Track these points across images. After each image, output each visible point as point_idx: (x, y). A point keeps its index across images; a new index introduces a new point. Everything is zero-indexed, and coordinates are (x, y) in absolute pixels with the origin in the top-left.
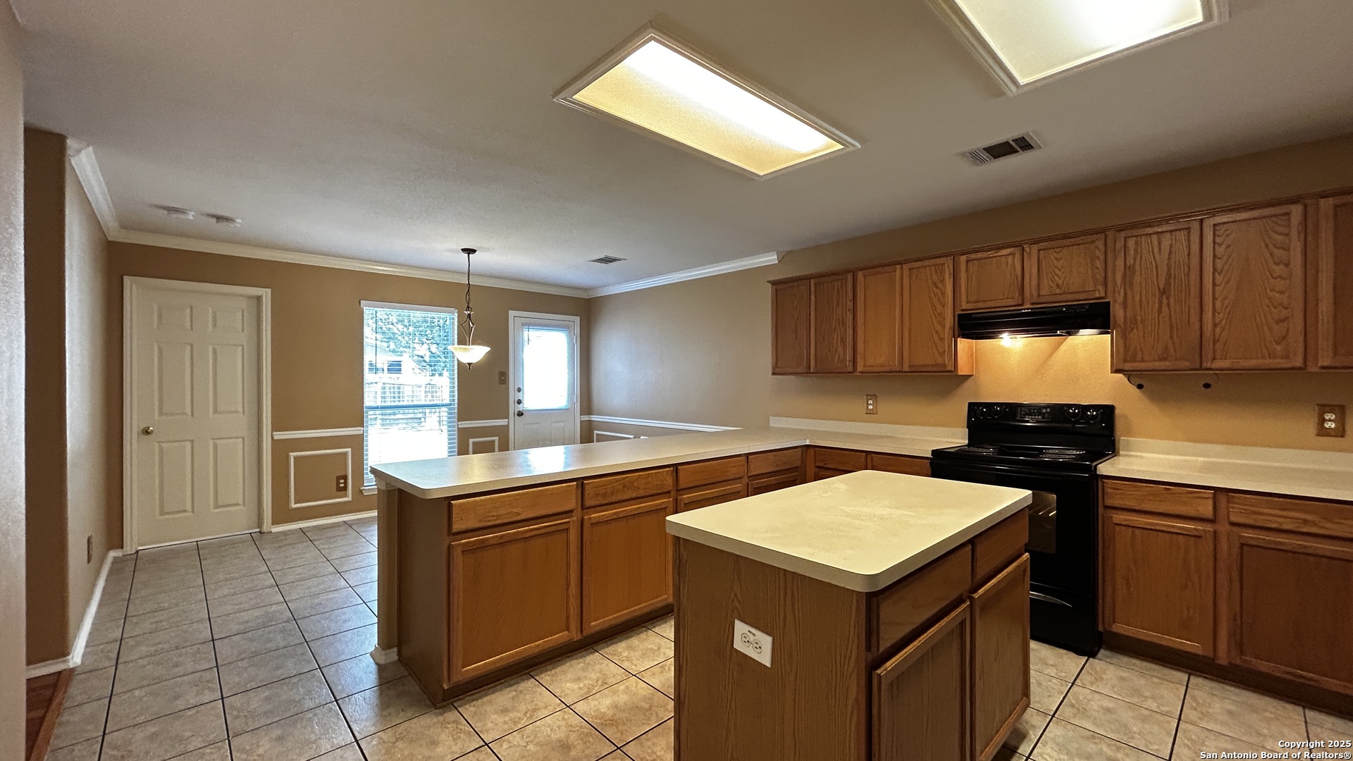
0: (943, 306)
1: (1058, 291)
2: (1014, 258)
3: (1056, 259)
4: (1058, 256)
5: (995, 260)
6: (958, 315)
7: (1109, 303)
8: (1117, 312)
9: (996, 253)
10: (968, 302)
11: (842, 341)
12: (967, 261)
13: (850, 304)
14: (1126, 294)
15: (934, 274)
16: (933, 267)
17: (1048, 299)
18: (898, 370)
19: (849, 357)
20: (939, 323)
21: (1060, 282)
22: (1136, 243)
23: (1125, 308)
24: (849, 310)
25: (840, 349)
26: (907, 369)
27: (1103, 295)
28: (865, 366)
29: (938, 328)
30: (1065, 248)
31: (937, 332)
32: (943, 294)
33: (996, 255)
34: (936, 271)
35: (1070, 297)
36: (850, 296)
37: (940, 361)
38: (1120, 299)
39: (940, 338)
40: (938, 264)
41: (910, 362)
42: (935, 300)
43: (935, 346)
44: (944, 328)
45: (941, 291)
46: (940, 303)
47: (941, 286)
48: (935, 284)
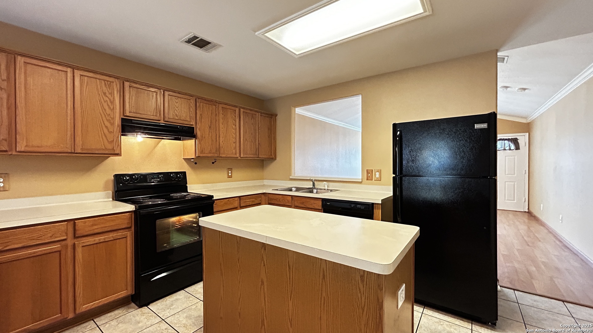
0: (112, 111)
1: (176, 118)
4: (176, 101)
5: (146, 92)
6: (122, 118)
7: (194, 127)
8: (198, 133)
9: (148, 88)
10: (129, 112)
15: (103, 86)
16: (104, 81)
17: (172, 120)
18: (69, 151)
21: (177, 114)
22: (203, 106)
23: (199, 131)
26: (80, 151)
27: (192, 124)
29: (107, 124)
30: (179, 98)
32: (112, 102)
33: (147, 89)
34: (105, 85)
35: (181, 122)
37: (109, 147)
38: (198, 127)
39: (108, 131)
40: (108, 81)
41: (82, 146)
42: (105, 105)
43: (106, 136)
44: (112, 124)
45: (110, 100)
46: (110, 108)
47: (109, 96)
48: (105, 94)
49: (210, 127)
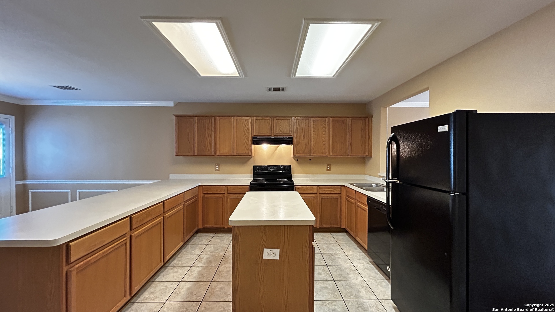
0: (248, 134)
1: (281, 132)
2: (269, 121)
3: (280, 123)
4: (281, 122)
6: (253, 137)
7: (292, 137)
8: (295, 140)
10: (256, 133)
11: (210, 143)
12: (256, 119)
13: (213, 129)
14: (296, 135)
15: (245, 122)
16: (245, 120)
17: (279, 134)
18: (232, 155)
19: (213, 149)
20: (247, 139)
21: (281, 130)
22: (298, 121)
23: (296, 139)
24: (213, 131)
25: (209, 146)
26: (236, 155)
27: (291, 135)
28: (219, 153)
29: (246, 140)
30: (282, 120)
31: (246, 142)
32: (248, 129)
33: (264, 119)
34: (246, 121)
35: (284, 134)
36: (213, 126)
37: (247, 152)
38: (295, 136)
39: (247, 144)
40: (246, 119)
41: (237, 152)
42: (245, 131)
43: (245, 147)
44: (248, 140)
45: (247, 128)
46: (247, 132)
47: (247, 126)
48: (245, 126)
49: (304, 136)
